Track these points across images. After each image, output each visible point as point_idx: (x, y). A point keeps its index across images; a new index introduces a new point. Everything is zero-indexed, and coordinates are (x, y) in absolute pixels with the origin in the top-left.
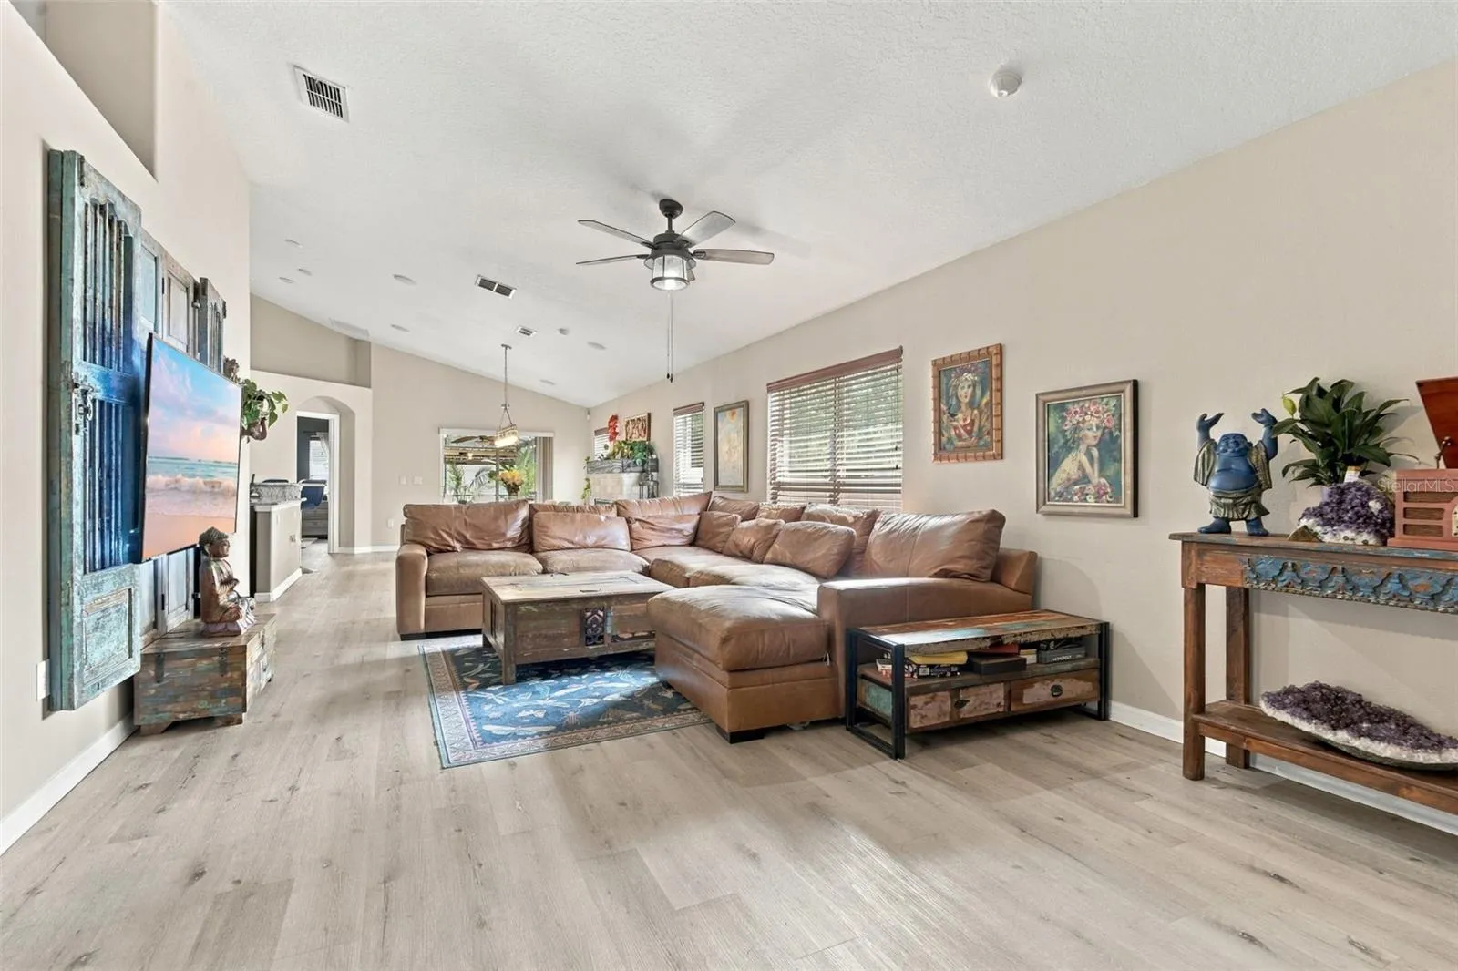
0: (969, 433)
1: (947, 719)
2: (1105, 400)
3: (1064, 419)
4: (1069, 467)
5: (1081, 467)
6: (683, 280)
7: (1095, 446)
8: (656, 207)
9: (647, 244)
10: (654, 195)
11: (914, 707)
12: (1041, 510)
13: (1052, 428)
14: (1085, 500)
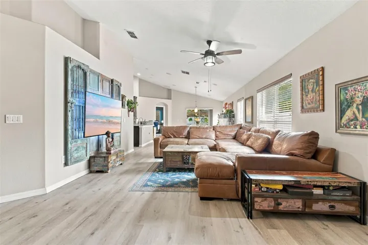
0: (312, 102)
1: (272, 208)
2: (364, 84)
3: (346, 94)
4: (349, 114)
5: (354, 113)
6: (213, 63)
7: (360, 104)
8: (206, 43)
9: (203, 54)
10: (205, 40)
11: (257, 202)
12: (338, 131)
13: (342, 98)
14: (356, 128)
